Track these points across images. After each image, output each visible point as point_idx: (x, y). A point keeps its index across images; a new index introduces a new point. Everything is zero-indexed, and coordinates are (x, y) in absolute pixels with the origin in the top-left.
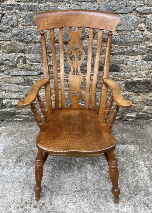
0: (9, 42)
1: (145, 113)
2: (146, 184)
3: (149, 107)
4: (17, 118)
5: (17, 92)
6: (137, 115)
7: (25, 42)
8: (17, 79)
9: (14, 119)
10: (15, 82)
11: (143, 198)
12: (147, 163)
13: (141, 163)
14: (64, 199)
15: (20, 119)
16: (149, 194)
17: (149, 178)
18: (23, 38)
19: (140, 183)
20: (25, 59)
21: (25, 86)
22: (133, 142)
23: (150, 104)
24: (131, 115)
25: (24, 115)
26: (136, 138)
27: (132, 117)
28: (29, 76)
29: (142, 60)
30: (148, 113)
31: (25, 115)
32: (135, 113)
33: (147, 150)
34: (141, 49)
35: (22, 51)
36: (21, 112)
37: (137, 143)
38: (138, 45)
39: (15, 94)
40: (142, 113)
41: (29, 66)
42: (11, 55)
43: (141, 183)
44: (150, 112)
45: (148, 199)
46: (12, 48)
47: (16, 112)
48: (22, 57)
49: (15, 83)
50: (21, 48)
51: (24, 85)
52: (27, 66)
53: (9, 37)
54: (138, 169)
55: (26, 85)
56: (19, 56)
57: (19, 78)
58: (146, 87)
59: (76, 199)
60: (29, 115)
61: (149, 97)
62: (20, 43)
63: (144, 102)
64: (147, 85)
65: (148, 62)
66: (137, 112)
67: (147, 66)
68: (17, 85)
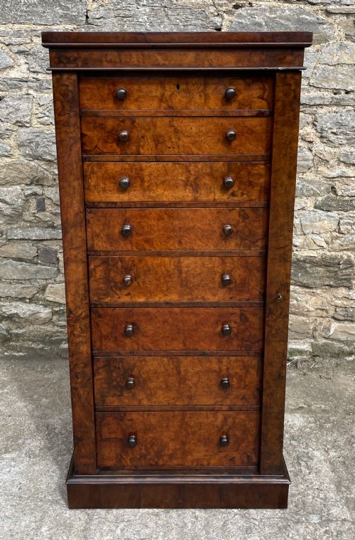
0: (8, 160)
1: (333, 340)
2: (325, 499)
3: (342, 324)
4: (14, 349)
5: (19, 281)
6: (312, 345)
7: (44, 160)
8: (21, 248)
9: (6, 354)
10: (14, 256)
11: (316, 530)
12: (332, 454)
13: (317, 454)
14: (118, 532)
15: (21, 354)
16: (329, 521)
17: (332, 486)
18: (40, 150)
19: (310, 497)
20: (44, 199)
21: (39, 266)
22: (302, 408)
23: (341, 318)
24: (298, 347)
25: (30, 343)
26: (308, 400)
27: (301, 352)
28: (51, 240)
29: (315, 207)
30: (339, 341)
31: (34, 342)
32: (308, 340)
33: (334, 426)
34: (311, 182)
35: (38, 181)
36: (25, 333)
37: (310, 411)
38: (303, 173)
39: (13, 286)
40: (324, 341)
41: (51, 217)
42: (9, 189)
43: (313, 498)
44: (343, 338)
45: (326, 532)
46: (14, 174)
47: (11, 334)
48: (35, 194)
49: (14, 259)
50: (35, 174)
51: (37, 264)
52: (46, 216)
53: (9, 148)
54: (308, 467)
55: (41, 264)
56: (29, 192)
57: (26, 244)
58: (328, 274)
59: (147, 531)
60: (43, 342)
61: (339, 299)
62: (33, 163)
63: (327, 311)
64: (331, 269)
65: (329, 213)
66: (314, 337)
67: (326, 222)
68: (19, 263)
